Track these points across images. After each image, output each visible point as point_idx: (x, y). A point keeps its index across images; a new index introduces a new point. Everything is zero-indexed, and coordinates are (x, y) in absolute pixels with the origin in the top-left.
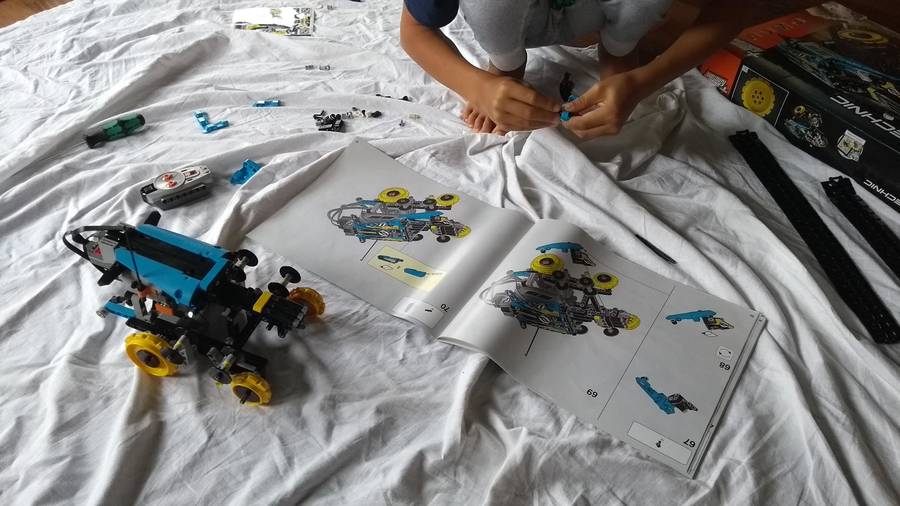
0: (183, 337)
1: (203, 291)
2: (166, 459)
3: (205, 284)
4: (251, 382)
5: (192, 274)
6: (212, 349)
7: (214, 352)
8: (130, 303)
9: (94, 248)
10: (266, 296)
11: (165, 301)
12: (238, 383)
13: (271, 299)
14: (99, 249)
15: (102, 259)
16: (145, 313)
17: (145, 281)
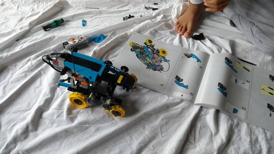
0: (92, 94)
1: (100, 76)
7: (102, 98)
9: (55, 62)
10: (121, 77)
11: (85, 80)
12: (113, 109)
13: (123, 78)
14: (57, 62)
15: (59, 66)
16: (74, 85)
17: (77, 73)
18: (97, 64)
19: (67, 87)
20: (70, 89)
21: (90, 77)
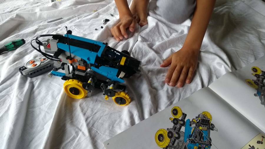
0: (90, 79)
1: (99, 57)
3: (99, 54)
4: (122, 95)
5: (93, 51)
6: (102, 84)
7: (103, 85)
8: (63, 69)
9: (46, 45)
10: (124, 59)
11: (83, 63)
12: (117, 96)
13: (126, 60)
14: (49, 45)
15: (51, 50)
16: (69, 73)
17: (72, 56)
18: (96, 45)
19: (61, 76)
20: (65, 78)
21: (88, 59)
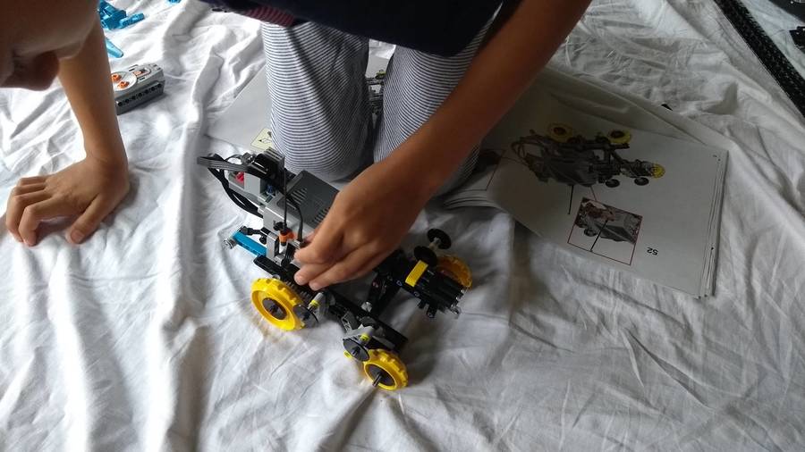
2: (224, 365)
